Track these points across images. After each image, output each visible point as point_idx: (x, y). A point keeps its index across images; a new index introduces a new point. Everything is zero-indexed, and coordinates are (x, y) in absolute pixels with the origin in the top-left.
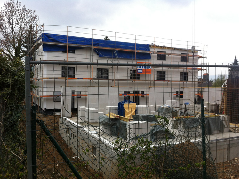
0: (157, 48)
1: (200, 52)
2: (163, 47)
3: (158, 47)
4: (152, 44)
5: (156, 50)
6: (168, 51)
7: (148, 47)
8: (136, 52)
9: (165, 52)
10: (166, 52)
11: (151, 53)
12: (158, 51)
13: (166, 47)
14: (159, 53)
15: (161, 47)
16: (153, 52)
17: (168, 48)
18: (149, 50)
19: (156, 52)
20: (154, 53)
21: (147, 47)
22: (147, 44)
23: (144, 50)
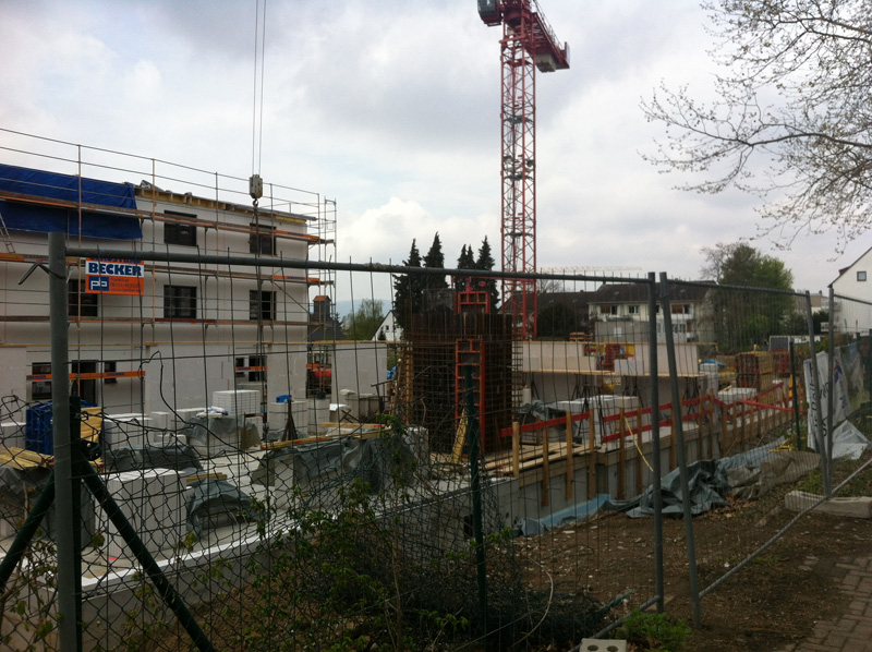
0: (163, 198)
1: (312, 222)
2: (187, 199)
3: (166, 195)
4: (146, 183)
5: (161, 208)
6: (204, 215)
7: (129, 195)
8: (83, 211)
9: (195, 216)
10: (199, 217)
11: (143, 219)
12: (166, 212)
13: (196, 199)
14: (172, 220)
15: (179, 197)
16: (151, 214)
17: (205, 202)
18: (133, 206)
19: (162, 215)
20: (152, 216)
21: (127, 193)
22: (126, 183)
23: (115, 204)
